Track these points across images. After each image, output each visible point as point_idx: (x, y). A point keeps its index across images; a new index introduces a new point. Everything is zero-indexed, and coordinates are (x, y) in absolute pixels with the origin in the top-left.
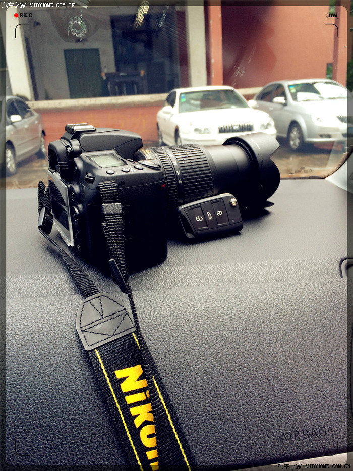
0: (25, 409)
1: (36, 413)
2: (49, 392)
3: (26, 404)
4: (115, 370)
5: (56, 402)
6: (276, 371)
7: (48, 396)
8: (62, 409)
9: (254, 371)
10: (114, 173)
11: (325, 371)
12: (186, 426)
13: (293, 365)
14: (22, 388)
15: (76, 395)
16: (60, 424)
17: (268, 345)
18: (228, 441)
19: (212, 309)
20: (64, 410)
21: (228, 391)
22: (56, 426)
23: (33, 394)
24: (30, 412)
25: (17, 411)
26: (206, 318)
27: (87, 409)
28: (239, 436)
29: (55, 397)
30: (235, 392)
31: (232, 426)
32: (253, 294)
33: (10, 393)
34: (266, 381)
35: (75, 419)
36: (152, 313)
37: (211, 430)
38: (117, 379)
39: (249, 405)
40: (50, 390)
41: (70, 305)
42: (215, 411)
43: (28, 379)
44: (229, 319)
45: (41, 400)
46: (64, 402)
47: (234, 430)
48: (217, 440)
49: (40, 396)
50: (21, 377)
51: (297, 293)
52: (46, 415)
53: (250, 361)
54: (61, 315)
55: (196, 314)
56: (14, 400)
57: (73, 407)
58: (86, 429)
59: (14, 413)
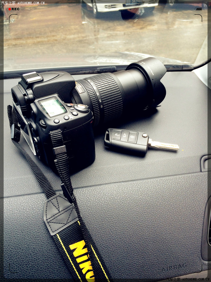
0: (20, 268)
1: (27, 269)
2: (33, 258)
3: (20, 265)
4: (69, 245)
5: (37, 263)
6: (161, 236)
7: (32, 260)
8: (41, 266)
9: (148, 237)
10: (59, 122)
11: (188, 234)
12: (111, 269)
13: (170, 232)
14: (17, 257)
15: (48, 258)
16: (41, 274)
17: (157, 221)
18: (134, 274)
19: (124, 200)
20: (42, 267)
21: (134, 249)
22: (39, 275)
23: (23, 260)
24: (23, 269)
25: (16, 269)
26: (121, 206)
27: (55, 265)
28: (140, 271)
29: (36, 260)
30: (137, 249)
31: (136, 267)
32: (148, 188)
33: (11, 260)
34: (155, 241)
35: (49, 271)
36: (89, 205)
37: (125, 270)
38: (71, 250)
39: (145, 255)
40: (33, 257)
41: (39, 203)
42: (127, 260)
43: (19, 251)
44: (134, 206)
45: (28, 262)
46: (42, 262)
47: (137, 268)
48: (127, 274)
49: (28, 260)
50: (16, 250)
51: (174, 186)
52: (33, 270)
53: (146, 231)
54: (34, 210)
55: (115, 204)
56: (14, 263)
57: (47, 265)
58: (56, 275)
59: (14, 271)
